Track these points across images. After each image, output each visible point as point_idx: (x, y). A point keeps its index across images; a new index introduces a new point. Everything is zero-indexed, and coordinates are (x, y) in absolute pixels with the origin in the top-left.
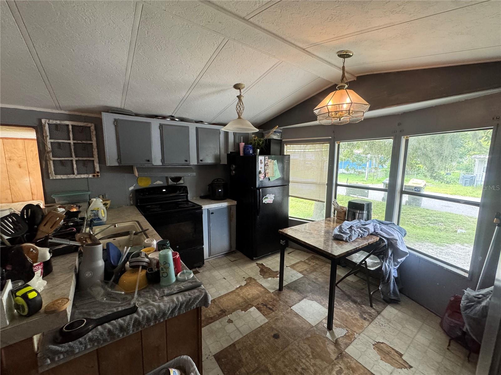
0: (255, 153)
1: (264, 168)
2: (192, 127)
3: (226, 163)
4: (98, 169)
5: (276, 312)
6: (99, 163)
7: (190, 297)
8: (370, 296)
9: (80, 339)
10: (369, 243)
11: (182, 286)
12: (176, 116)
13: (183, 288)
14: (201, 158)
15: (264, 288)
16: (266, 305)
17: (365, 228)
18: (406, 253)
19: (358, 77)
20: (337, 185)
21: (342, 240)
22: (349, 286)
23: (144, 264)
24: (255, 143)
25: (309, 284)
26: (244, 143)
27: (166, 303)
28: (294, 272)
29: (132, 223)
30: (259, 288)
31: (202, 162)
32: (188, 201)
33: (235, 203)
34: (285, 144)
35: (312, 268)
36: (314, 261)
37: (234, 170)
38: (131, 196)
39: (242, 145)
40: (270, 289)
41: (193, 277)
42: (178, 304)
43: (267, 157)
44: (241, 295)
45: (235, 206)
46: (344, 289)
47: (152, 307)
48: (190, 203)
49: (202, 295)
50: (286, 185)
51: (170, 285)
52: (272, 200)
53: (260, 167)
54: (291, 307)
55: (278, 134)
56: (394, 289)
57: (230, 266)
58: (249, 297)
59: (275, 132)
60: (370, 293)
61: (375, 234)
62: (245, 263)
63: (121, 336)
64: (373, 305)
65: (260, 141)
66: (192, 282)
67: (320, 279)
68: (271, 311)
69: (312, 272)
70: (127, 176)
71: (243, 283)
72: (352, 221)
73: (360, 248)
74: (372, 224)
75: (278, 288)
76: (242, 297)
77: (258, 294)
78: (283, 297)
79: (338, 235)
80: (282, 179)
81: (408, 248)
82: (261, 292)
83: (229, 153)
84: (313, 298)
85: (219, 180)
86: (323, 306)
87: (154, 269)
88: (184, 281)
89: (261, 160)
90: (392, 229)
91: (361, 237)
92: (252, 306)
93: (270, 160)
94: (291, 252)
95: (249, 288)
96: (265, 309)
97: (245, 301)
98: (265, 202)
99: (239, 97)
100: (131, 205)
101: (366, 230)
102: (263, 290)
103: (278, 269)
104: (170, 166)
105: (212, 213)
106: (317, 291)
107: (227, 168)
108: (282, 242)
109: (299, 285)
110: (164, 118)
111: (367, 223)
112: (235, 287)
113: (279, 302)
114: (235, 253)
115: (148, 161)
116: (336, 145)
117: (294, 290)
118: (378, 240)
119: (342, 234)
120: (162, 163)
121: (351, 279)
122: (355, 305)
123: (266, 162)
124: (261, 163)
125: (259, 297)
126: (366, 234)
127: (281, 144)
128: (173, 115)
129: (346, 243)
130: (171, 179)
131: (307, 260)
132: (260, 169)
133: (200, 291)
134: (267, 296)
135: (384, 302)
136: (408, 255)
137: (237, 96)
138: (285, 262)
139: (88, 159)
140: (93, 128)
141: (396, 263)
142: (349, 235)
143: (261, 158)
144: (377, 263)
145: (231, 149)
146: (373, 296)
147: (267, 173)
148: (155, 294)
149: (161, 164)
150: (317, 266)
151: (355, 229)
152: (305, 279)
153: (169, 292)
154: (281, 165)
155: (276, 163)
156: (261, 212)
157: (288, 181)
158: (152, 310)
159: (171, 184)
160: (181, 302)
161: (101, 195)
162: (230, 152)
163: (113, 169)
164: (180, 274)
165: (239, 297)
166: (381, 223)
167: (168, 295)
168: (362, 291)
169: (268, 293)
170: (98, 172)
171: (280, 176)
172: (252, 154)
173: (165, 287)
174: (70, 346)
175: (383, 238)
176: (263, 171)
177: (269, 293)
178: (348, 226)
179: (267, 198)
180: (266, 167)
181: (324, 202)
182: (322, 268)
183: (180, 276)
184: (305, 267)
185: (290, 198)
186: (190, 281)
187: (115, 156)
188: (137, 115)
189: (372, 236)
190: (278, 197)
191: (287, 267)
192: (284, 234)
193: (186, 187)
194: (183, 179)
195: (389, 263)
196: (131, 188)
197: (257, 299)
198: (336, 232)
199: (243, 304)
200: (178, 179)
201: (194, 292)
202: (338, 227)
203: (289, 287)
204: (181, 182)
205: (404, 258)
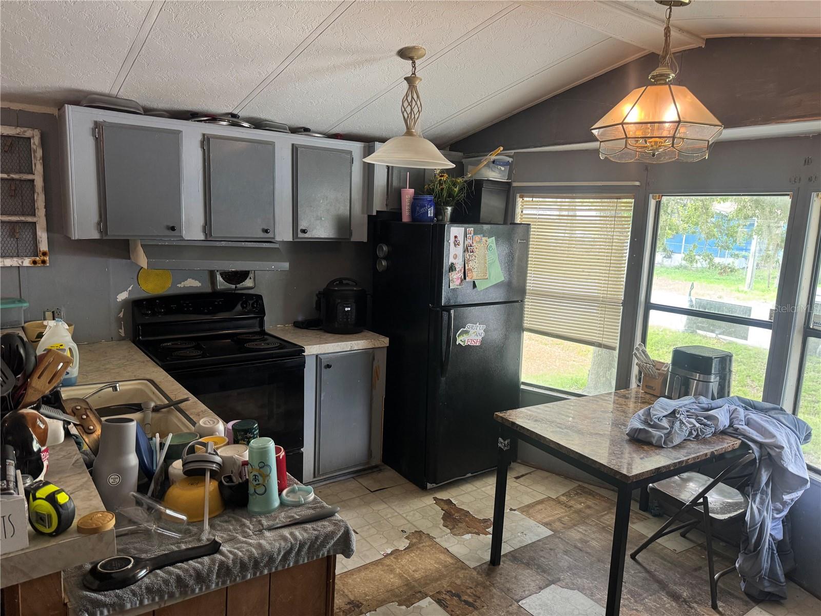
0: (441, 214)
1: (464, 256)
2: (283, 144)
3: (365, 240)
4: (44, 246)
5: (484, 610)
6: (49, 229)
7: (316, 532)
8: (713, 584)
9: (132, 587)
10: (712, 453)
11: (297, 514)
12: (242, 114)
13: (298, 517)
14: (303, 225)
15: (453, 556)
16: (459, 596)
17: (707, 418)
18: (805, 481)
19: (709, 41)
20: (649, 306)
21: (649, 444)
22: (665, 560)
23: (214, 467)
24: (442, 189)
25: (566, 552)
26: (412, 190)
27: (270, 540)
28: (532, 522)
29: (139, 383)
30: (442, 557)
31: (306, 235)
32: (263, 333)
33: (385, 341)
34: (518, 195)
35: (575, 516)
36: (583, 500)
37: (385, 258)
38: (121, 315)
39: (408, 193)
40: (469, 560)
41: (315, 498)
42: (296, 544)
43: (471, 229)
44: (398, 571)
45: (385, 350)
46: (652, 568)
47: (245, 545)
48: (270, 340)
49: (339, 531)
50: (517, 302)
51: (270, 512)
52: (480, 338)
53: (453, 254)
54: (518, 601)
55: (503, 169)
56: (772, 569)
57: (367, 504)
58: (417, 576)
59: (494, 162)
60: (712, 575)
61: (731, 431)
62: (406, 495)
63: (197, 590)
64: (719, 604)
65: (455, 184)
66: (314, 508)
67: (594, 543)
68: (471, 608)
69: (575, 525)
70: (114, 264)
71: (403, 544)
72: (679, 398)
73: (690, 462)
74: (726, 407)
75: (487, 557)
76: (401, 576)
77: (438, 570)
78: (499, 579)
79: (640, 429)
80: (508, 285)
81: (810, 468)
82: (446, 567)
83: (374, 213)
84: (573, 584)
85: (345, 282)
86: (597, 601)
87: (234, 479)
88: (297, 505)
89: (456, 237)
90: (775, 421)
91: (698, 435)
92: (426, 596)
93: (477, 237)
94: (523, 476)
95: (417, 556)
96: (455, 603)
97: (408, 584)
98: (462, 344)
99: (410, 80)
100: (121, 339)
101: (709, 423)
102: (450, 560)
103: (490, 514)
104: (223, 244)
105: (328, 366)
106: (585, 570)
107: (367, 250)
108: (502, 443)
109: (541, 553)
110: (213, 118)
111: (713, 405)
112: (382, 553)
113: (490, 590)
114: (380, 470)
115: (173, 229)
116: (652, 204)
117: (528, 565)
118: (737, 446)
119: (650, 430)
120: (206, 235)
121: (671, 543)
122: (674, 604)
123: (469, 242)
124: (456, 244)
125: (441, 577)
126: (709, 432)
127: (507, 192)
128: (235, 112)
129: (657, 451)
130: (221, 274)
131: (563, 495)
132: (451, 260)
133: (335, 524)
134: (462, 576)
135: (748, 599)
136: (809, 485)
137: (406, 79)
138: (507, 498)
139: (23, 218)
140: (36, 141)
141: (779, 505)
142: (666, 431)
143: (455, 232)
144: (736, 506)
145: (378, 205)
146: (719, 584)
147: (469, 270)
148: (244, 525)
149: (202, 237)
150: (588, 511)
151: (682, 417)
152: (557, 540)
153: (271, 523)
154: (505, 249)
155: (494, 246)
156: (449, 368)
157: (522, 291)
158: (248, 551)
159: (222, 287)
160: (300, 541)
161: (48, 311)
162: (377, 212)
163: (85, 247)
164: (288, 493)
165: (392, 576)
166: (749, 405)
167: (270, 529)
168: (697, 574)
169: (463, 569)
170: (44, 254)
171: (503, 279)
172: (431, 219)
173: (260, 514)
174: (117, 596)
175: (750, 443)
176: (459, 266)
177: (465, 569)
178: (666, 410)
179: (467, 332)
180: (467, 255)
181: (614, 349)
182: (603, 516)
183: (287, 495)
184: (560, 512)
185: (526, 334)
186: (310, 506)
187: (93, 215)
188: (148, 112)
189: (724, 437)
190: (495, 330)
191: (511, 510)
192: (506, 424)
193: (260, 297)
194: (251, 275)
195: (762, 502)
196: (123, 296)
197: (437, 580)
198: (636, 424)
199: (401, 590)
200: (239, 276)
201: (323, 525)
202: (641, 412)
203: (515, 556)
204: (248, 283)
205: (800, 493)
